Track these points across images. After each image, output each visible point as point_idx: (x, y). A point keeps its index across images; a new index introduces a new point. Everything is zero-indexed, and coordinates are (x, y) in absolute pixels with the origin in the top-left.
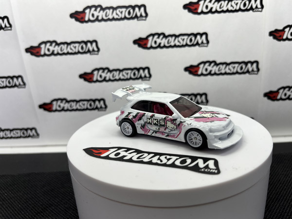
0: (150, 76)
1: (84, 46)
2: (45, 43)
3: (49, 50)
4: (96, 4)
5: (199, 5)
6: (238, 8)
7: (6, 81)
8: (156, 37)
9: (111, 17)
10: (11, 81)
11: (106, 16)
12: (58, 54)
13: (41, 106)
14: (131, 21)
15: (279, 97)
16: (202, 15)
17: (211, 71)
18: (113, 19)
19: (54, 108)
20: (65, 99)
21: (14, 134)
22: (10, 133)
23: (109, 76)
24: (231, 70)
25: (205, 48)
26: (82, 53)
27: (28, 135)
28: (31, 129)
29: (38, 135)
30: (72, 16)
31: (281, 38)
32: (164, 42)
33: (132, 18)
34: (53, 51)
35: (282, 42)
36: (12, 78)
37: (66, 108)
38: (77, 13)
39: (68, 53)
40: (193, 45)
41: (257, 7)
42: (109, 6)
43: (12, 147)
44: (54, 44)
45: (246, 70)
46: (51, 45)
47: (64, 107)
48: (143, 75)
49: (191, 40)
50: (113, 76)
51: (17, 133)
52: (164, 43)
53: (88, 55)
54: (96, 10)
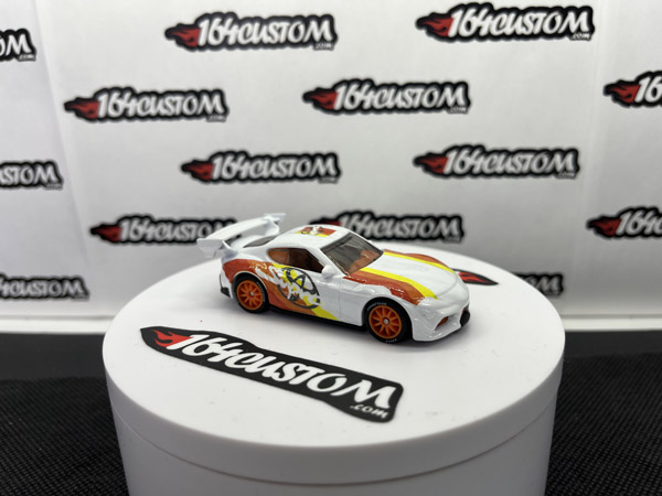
0: (338, 173)
1: (195, 101)
2: (109, 91)
3: (115, 107)
4: (225, 10)
5: (451, 20)
6: (537, 30)
7: (20, 172)
8: (354, 86)
9: (255, 39)
10: (30, 172)
11: (245, 37)
12: (136, 117)
13: (95, 231)
14: (300, 50)
15: (620, 230)
16: (458, 44)
17: (472, 167)
18: (261, 44)
19: (124, 236)
20: (147, 217)
21: (33, 289)
22: (26, 287)
23: (247, 169)
24: (516, 167)
25: (461, 115)
26: (188, 117)
27: (64, 293)
28: (72, 281)
29: (86, 293)
30: (170, 33)
31: (629, 100)
32: (371, 98)
33: (302, 44)
34: (126, 110)
35: (632, 109)
36: (33, 165)
37: (149, 237)
38: (181, 27)
39: (158, 116)
40: (435, 109)
41: (579, 30)
42: (252, 14)
43: (27, 318)
44: (127, 95)
45: (549, 168)
46: (121, 97)
47: (145, 235)
48: (322, 171)
49: (431, 98)
50: (256, 170)
51: (41, 288)
52: (372, 101)
53: (203, 121)
54: (222, 23)
